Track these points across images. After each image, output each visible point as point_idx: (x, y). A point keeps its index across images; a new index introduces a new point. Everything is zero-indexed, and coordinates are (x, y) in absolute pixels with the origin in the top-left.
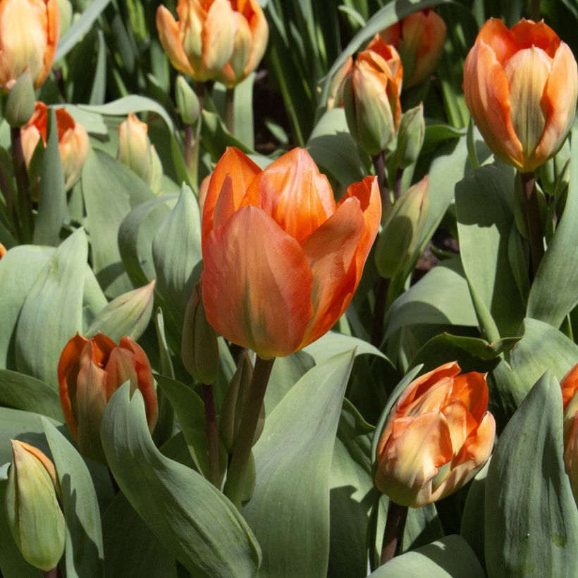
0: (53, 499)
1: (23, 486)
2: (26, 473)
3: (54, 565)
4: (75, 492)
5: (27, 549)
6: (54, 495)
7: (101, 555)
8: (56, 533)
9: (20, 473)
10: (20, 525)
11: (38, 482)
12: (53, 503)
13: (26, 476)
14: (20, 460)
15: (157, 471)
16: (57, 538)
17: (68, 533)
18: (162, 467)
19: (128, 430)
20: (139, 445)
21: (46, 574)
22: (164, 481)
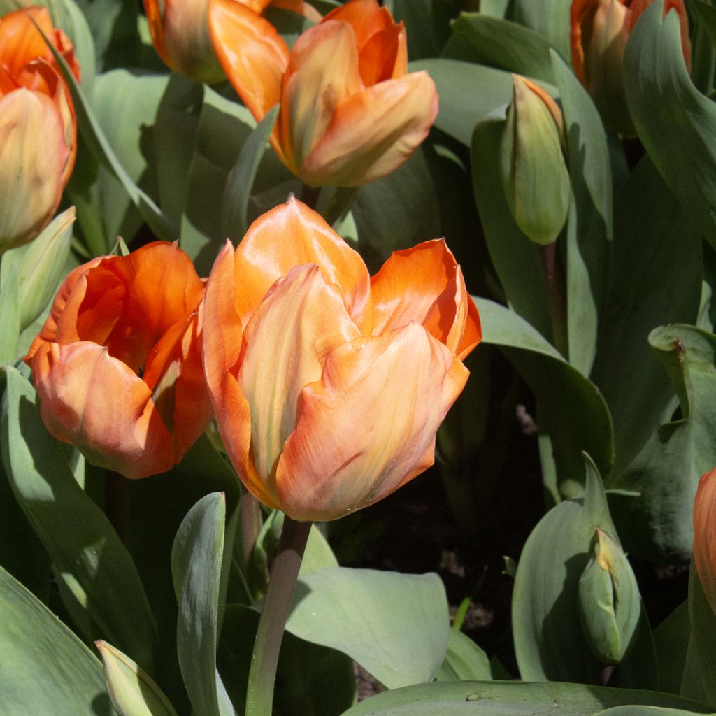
0: (558, 151)
1: (524, 132)
2: (528, 116)
3: (553, 238)
4: (584, 147)
5: (521, 212)
6: (559, 147)
7: (610, 235)
8: (558, 195)
9: (520, 116)
10: (516, 181)
11: (541, 128)
12: (558, 157)
13: (528, 120)
14: (521, 99)
15: (689, 114)
16: (559, 203)
17: (573, 198)
18: (696, 108)
19: (658, 59)
20: (671, 80)
21: (542, 249)
22: (698, 127)
